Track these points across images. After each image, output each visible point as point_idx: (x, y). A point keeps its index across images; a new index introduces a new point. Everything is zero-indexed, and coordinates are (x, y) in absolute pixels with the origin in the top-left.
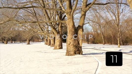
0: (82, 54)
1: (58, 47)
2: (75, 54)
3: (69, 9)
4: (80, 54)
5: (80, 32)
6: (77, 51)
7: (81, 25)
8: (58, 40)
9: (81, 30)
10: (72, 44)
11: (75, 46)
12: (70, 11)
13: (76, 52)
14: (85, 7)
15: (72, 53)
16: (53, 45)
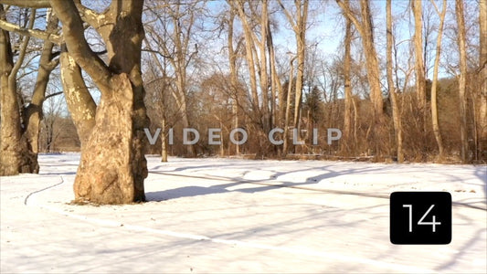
0: (37, 173)
2: (20, 172)
3: (4, 64)
4: (31, 172)
5: (34, 119)
6: (26, 164)
7: (37, 104)
9: (37, 114)
10: (11, 147)
11: (20, 152)
12: (9, 68)
13: (23, 169)
14: (47, 58)
15: (12, 169)
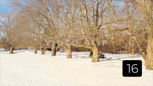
1: (96, 60)
8: (96, 53)
16: (70, 56)
